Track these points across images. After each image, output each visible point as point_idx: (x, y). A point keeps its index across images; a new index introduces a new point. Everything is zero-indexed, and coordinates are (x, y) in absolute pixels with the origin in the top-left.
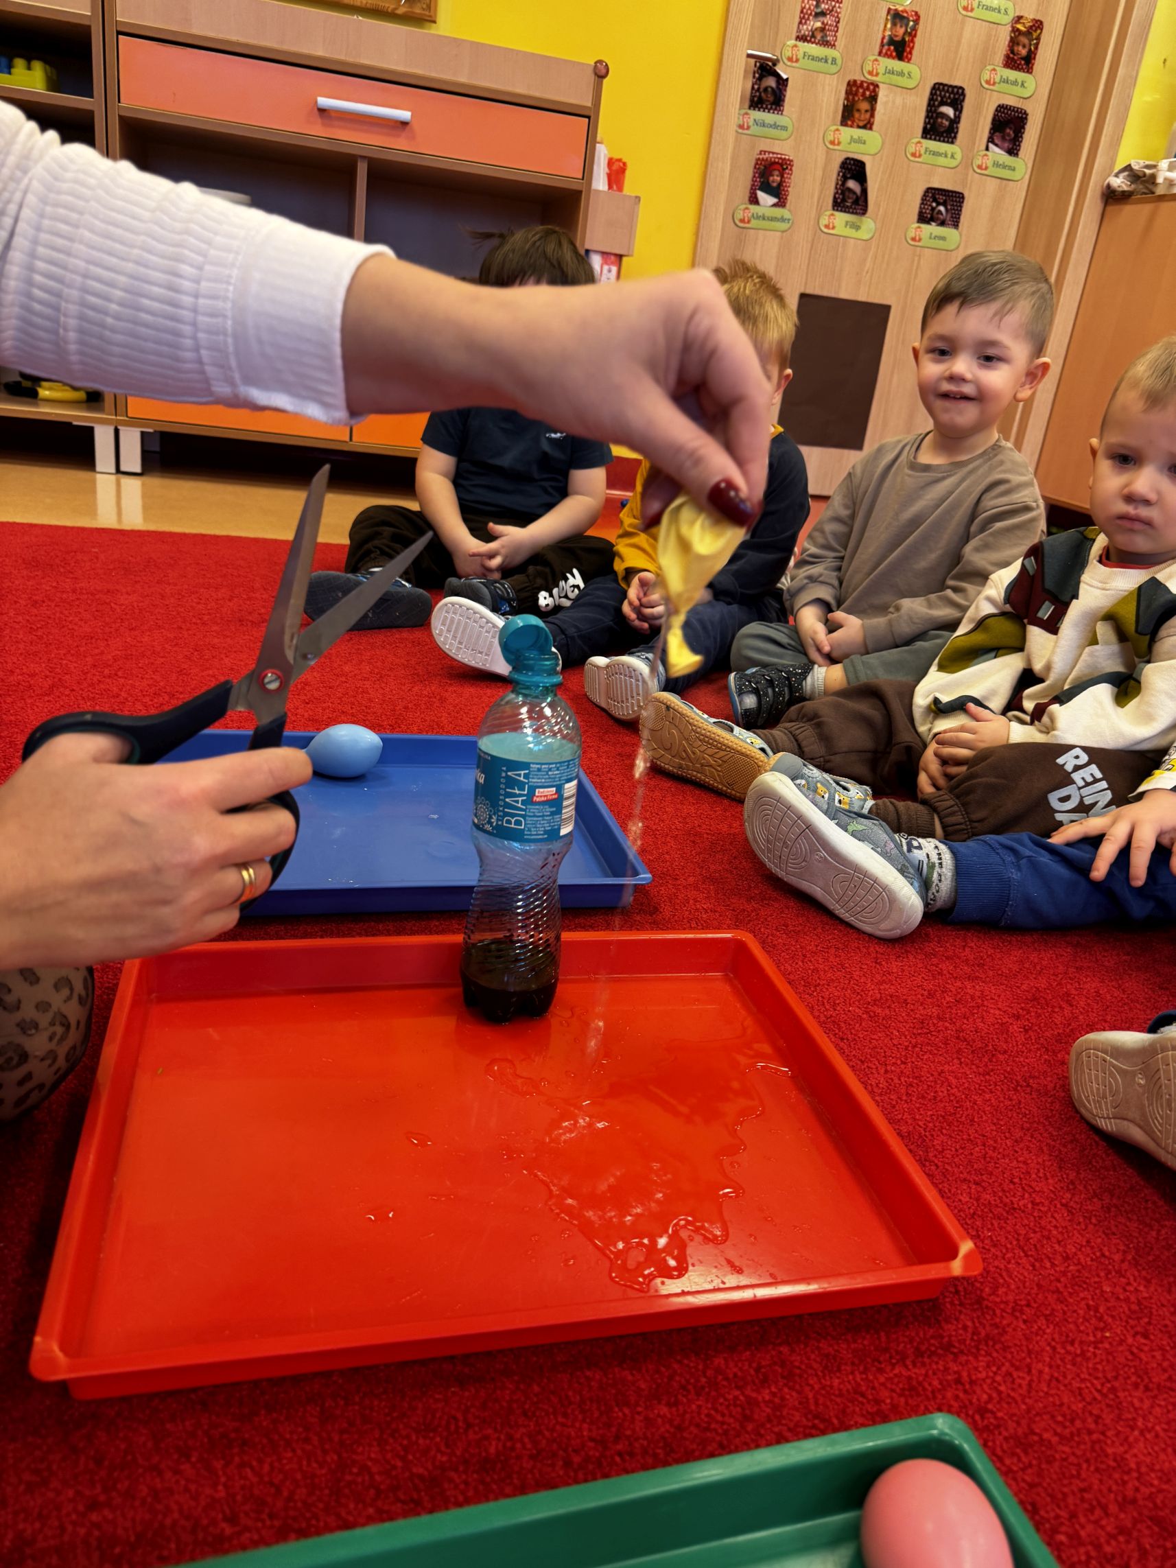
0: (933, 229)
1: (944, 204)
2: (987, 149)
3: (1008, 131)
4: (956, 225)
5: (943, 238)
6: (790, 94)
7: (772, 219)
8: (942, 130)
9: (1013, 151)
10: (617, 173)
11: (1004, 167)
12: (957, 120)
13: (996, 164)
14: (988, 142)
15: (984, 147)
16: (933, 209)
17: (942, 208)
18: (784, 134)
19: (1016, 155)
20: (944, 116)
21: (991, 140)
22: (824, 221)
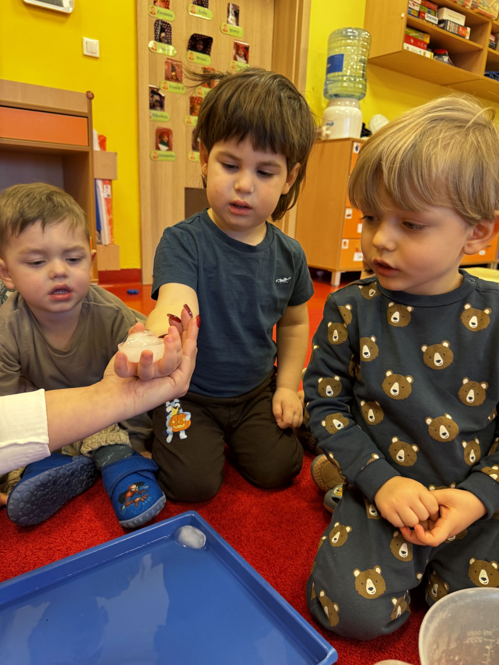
6: (166, 103)
7: (167, 156)
10: (103, 142)
18: (166, 120)
22: (190, 156)
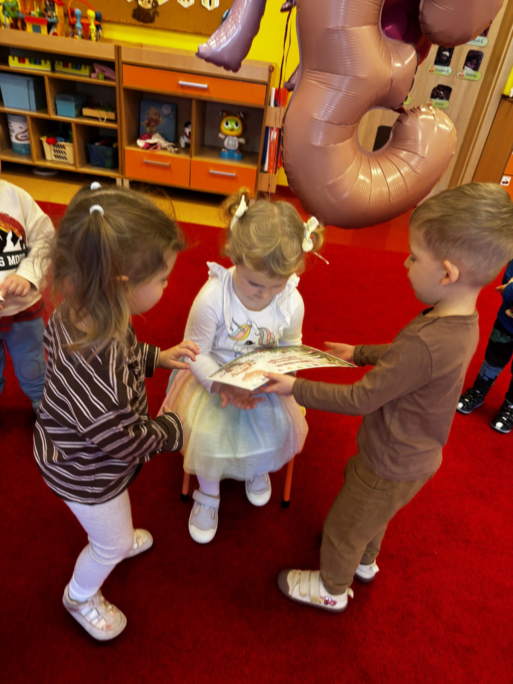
0: (438, 101)
1: (443, 91)
2: (464, 68)
3: (474, 60)
4: (448, 99)
5: (442, 104)
8: (444, 61)
9: (476, 69)
11: (471, 75)
12: (450, 57)
13: (468, 74)
14: (464, 65)
15: (462, 67)
16: (438, 93)
17: (442, 93)
19: (477, 70)
20: (446, 56)
21: (466, 64)
